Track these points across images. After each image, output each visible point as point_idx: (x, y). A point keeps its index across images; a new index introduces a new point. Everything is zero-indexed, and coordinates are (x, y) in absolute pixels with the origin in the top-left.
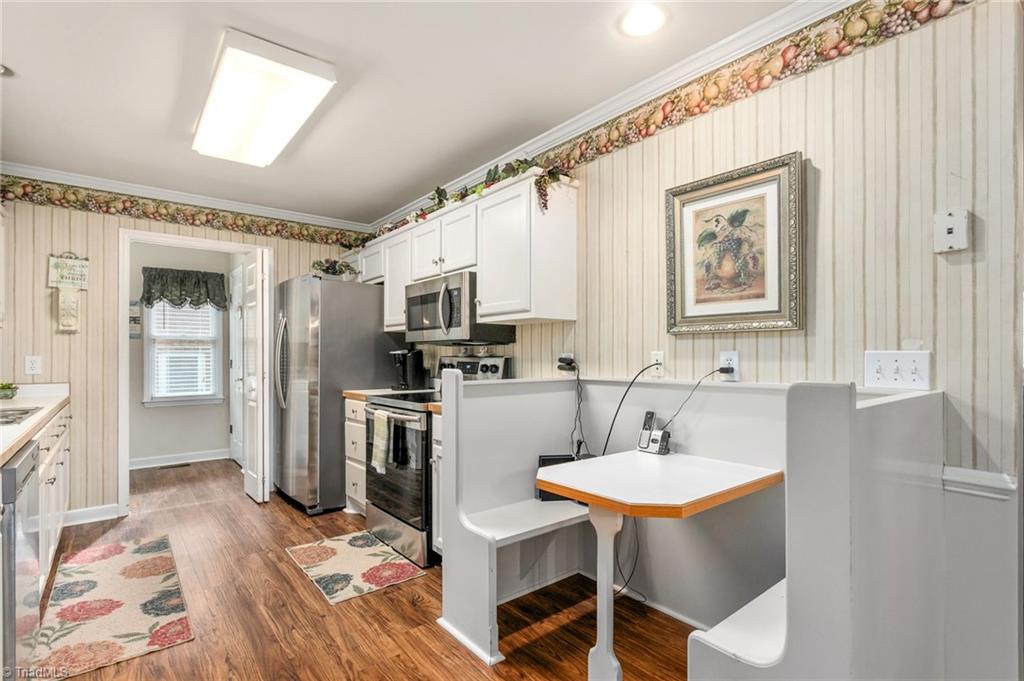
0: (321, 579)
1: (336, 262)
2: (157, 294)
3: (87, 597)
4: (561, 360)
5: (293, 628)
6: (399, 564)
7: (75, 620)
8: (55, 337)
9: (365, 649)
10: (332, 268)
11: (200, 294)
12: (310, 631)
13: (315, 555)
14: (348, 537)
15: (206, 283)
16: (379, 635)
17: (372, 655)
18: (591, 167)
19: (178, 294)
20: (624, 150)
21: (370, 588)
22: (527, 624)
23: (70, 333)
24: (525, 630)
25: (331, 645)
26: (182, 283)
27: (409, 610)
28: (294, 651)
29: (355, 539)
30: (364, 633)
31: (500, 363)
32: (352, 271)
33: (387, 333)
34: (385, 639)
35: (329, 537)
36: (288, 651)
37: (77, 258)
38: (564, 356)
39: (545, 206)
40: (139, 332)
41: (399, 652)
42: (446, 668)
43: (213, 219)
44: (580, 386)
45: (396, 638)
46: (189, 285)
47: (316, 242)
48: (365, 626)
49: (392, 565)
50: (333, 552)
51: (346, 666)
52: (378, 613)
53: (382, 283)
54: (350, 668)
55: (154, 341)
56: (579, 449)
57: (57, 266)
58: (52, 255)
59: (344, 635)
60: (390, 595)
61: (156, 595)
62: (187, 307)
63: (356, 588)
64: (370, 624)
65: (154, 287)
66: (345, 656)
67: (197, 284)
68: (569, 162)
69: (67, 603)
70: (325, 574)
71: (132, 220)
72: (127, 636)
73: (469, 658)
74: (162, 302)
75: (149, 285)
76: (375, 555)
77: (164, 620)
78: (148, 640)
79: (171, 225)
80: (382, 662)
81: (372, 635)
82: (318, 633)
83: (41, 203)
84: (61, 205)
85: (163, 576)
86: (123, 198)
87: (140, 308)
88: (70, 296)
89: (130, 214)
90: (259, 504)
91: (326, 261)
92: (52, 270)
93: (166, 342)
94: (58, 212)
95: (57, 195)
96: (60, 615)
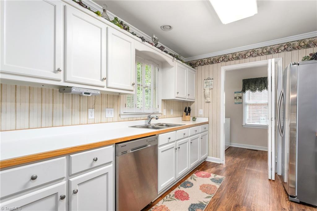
2: (247, 88)
3: (186, 190)
7: (176, 197)
8: (206, 104)
11: (262, 86)
19: (254, 87)
23: (209, 102)
26: (255, 83)
37: (210, 79)
40: (241, 102)
46: (258, 83)
55: (246, 104)
57: (206, 83)
58: (205, 80)
62: (257, 92)
65: (246, 86)
67: (261, 83)
69: (182, 189)
74: (248, 91)
75: (244, 85)
79: (238, 61)
83: (203, 65)
84: (207, 64)
85: (208, 195)
86: (223, 56)
87: (241, 94)
88: (207, 91)
89: (224, 61)
90: (270, 180)
91: (311, 55)
92: (205, 84)
93: (250, 105)
94: (207, 66)
95: (206, 61)
96: (176, 193)
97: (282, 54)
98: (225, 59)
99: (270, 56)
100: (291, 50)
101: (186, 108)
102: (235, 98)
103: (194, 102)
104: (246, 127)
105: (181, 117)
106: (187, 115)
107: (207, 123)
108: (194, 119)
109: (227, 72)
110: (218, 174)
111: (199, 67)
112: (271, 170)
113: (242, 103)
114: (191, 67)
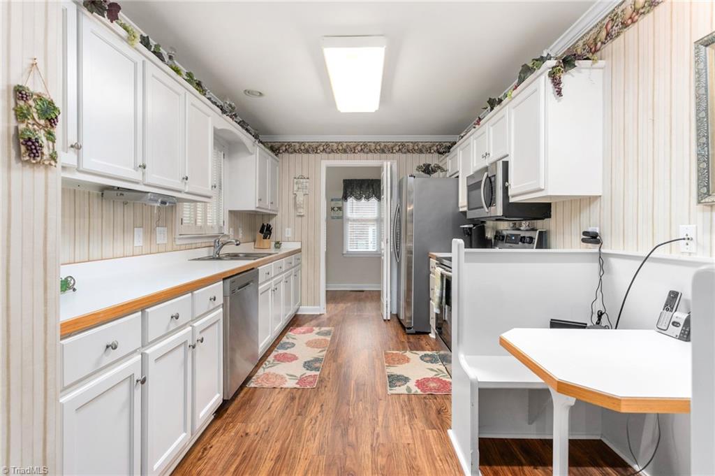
0: (392, 375)
1: (429, 165)
2: (349, 194)
3: (288, 351)
4: (585, 233)
5: (361, 400)
6: (445, 381)
7: (279, 361)
8: (296, 218)
9: (391, 430)
10: (428, 170)
11: (370, 192)
12: (368, 406)
13: (396, 359)
14: (422, 353)
15: (373, 185)
16: (405, 424)
17: (393, 435)
18: (617, 43)
19: (359, 193)
20: (651, 14)
21: (417, 391)
22: (521, 464)
23: (301, 216)
24: (516, 468)
25: (374, 420)
26: (361, 187)
27: (433, 415)
28: (354, 415)
29: (426, 355)
30: (397, 420)
31: (536, 235)
32: (443, 170)
33: (461, 212)
34: (407, 429)
35: (411, 350)
36: (351, 413)
37: (304, 178)
38: (590, 230)
39: (559, 93)
40: (341, 215)
41: (411, 441)
42: (435, 466)
43: (365, 148)
44: (601, 259)
45: (414, 431)
46: (364, 187)
47: (423, 153)
48: (400, 415)
49: (439, 380)
50: (408, 360)
51: (375, 436)
52: (413, 410)
53: (458, 177)
54: (377, 439)
55: (348, 220)
56: (599, 320)
57: (297, 183)
58: (295, 178)
59: (385, 416)
60: (427, 401)
61: (312, 359)
62: (363, 200)
63: (409, 389)
64: (403, 414)
65: (348, 190)
66: (378, 429)
67: (368, 186)
68: (596, 44)
69: (281, 351)
70: (395, 373)
71: (326, 155)
72: (291, 376)
73: (456, 469)
74: (352, 198)
75: (346, 189)
76: (432, 370)
77: (309, 373)
78: (297, 381)
79: (344, 155)
80: (397, 444)
81: (401, 422)
82: (372, 409)
83: (292, 153)
84: (299, 152)
85: (320, 350)
86: (323, 144)
87: (340, 202)
88: (300, 198)
89: (326, 152)
90: (385, 320)
91: (424, 165)
92: (295, 185)
93: (354, 220)
94: (298, 156)
95: (297, 148)
96: (275, 357)
97: (397, 155)
98: (328, 148)
99: (384, 155)
100: (405, 153)
101: (263, 226)
102: (333, 209)
103: (276, 215)
104: (348, 256)
105: (253, 243)
106: (265, 238)
107: (299, 251)
108: (278, 245)
109: (329, 169)
110: (322, 326)
111: (286, 155)
112: (387, 307)
113: (342, 217)
114: (273, 155)
